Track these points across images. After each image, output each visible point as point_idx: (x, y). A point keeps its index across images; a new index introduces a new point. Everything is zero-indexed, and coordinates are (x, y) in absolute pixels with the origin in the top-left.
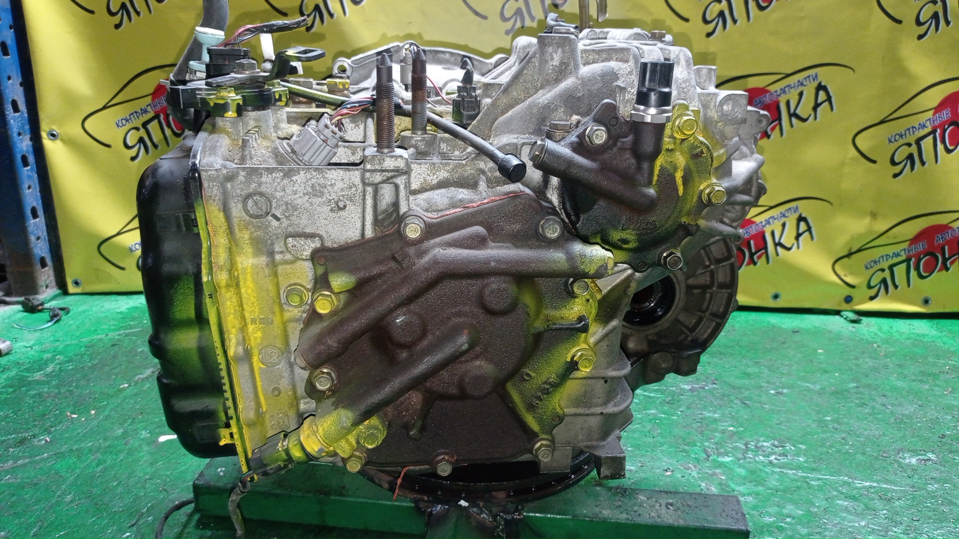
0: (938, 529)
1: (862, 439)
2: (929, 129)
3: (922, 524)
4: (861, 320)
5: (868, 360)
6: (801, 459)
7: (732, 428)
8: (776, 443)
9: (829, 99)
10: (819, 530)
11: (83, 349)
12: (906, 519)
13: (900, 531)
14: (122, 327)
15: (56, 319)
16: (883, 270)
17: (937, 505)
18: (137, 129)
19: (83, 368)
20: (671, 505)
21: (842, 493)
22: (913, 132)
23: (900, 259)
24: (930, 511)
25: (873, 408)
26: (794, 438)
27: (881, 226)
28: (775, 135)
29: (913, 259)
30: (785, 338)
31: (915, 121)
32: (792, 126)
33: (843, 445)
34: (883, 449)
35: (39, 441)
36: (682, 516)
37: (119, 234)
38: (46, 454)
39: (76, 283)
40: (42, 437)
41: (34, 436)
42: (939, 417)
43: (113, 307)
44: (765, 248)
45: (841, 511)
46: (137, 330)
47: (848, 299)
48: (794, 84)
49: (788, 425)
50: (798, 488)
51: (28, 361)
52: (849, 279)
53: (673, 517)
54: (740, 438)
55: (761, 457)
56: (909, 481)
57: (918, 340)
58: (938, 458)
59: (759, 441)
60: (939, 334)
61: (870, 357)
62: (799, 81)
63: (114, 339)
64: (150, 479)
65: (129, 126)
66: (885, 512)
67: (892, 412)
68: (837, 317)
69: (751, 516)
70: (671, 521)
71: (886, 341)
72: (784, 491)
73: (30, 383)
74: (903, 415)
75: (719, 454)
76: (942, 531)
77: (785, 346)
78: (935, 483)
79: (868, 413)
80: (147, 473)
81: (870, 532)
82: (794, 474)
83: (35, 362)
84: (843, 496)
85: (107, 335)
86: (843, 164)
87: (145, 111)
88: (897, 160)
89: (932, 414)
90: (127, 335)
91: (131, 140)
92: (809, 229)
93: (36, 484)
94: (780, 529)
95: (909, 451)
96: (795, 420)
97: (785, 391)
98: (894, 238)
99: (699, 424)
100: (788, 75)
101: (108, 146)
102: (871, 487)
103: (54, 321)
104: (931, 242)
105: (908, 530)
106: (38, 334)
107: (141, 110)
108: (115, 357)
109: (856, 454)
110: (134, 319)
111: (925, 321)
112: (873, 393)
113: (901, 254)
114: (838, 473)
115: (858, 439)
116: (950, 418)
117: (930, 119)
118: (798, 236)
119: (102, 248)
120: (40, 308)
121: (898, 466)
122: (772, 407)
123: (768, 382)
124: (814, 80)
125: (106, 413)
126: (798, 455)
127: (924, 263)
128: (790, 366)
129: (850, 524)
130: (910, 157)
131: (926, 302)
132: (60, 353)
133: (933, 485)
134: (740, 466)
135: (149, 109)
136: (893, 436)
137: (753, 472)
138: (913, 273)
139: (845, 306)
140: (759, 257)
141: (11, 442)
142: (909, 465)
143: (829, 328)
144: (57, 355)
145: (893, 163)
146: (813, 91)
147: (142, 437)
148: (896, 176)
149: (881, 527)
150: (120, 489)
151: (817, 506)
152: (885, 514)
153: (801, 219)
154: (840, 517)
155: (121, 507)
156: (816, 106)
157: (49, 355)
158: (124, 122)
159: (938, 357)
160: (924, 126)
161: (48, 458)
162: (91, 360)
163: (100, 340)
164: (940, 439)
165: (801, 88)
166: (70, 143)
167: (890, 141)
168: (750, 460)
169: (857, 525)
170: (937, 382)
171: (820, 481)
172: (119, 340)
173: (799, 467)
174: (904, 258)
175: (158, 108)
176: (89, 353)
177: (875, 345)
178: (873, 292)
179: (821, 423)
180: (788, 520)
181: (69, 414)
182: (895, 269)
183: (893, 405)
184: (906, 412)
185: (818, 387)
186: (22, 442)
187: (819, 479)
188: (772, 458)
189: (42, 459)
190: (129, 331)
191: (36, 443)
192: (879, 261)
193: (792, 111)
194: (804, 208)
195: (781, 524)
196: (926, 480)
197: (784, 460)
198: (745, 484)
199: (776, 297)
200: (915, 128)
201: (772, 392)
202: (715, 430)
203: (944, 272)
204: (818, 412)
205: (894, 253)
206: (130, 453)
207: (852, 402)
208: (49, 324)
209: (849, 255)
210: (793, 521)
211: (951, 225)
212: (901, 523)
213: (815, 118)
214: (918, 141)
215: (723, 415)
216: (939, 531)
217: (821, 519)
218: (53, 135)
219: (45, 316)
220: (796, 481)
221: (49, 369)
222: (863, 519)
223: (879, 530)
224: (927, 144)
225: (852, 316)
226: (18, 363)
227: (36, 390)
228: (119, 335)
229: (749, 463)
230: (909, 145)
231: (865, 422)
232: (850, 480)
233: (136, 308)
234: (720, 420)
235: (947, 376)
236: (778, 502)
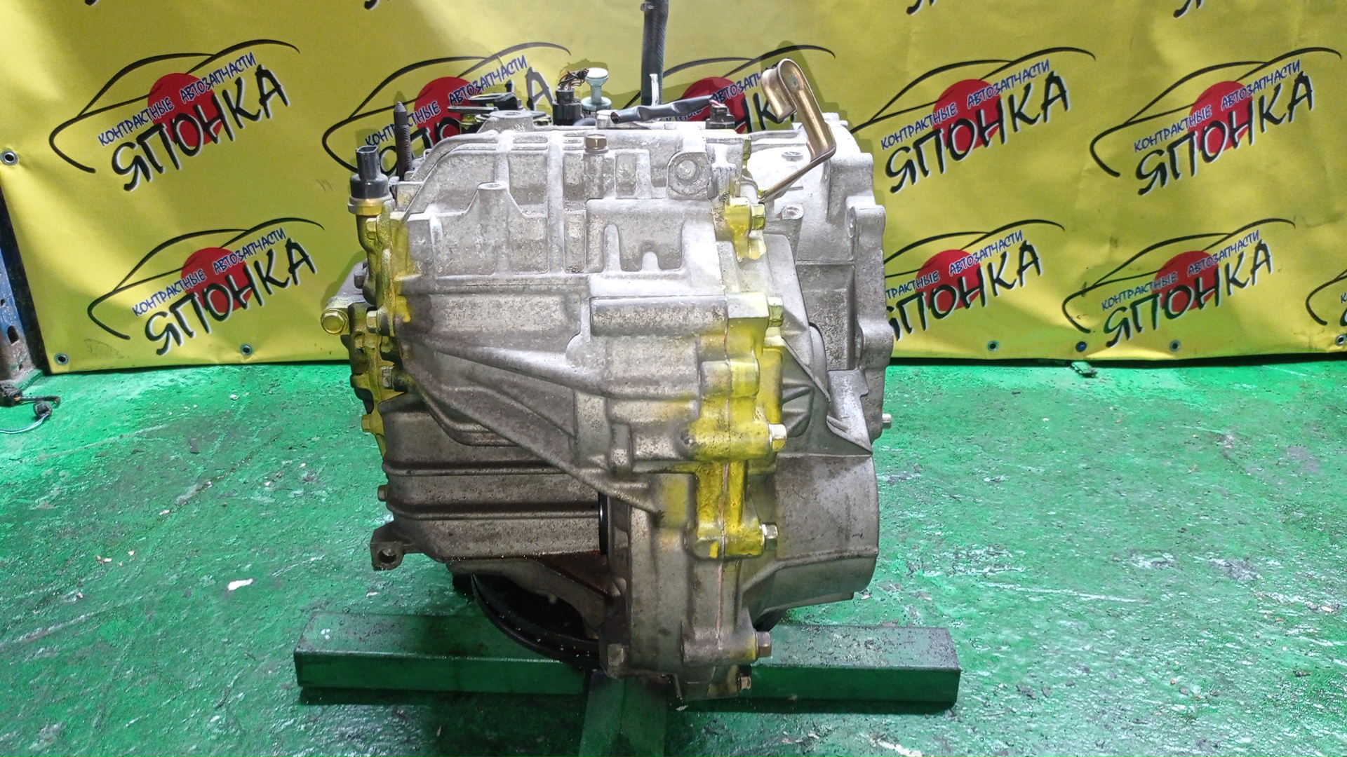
0: (1170, 648)
1: (1091, 539)
2: (1185, 132)
3: (1153, 643)
4: (1096, 373)
5: (1101, 430)
6: (1020, 569)
7: (939, 533)
8: (991, 550)
9: (1063, 94)
10: (1038, 659)
11: (93, 460)
12: (1135, 639)
13: (1128, 654)
14: (140, 423)
15: (44, 416)
16: (1124, 309)
17: (1171, 619)
18: (131, 145)
19: (100, 487)
20: (872, 643)
21: (1065, 611)
22: (1166, 136)
23: (1145, 295)
24: (1162, 627)
25: (1105, 496)
26: (1013, 542)
27: (1123, 255)
28: (994, 140)
29: (1161, 295)
30: (1004, 404)
31: (1168, 121)
32: (1016, 129)
33: (1070, 547)
34: (1114, 550)
35: (68, 598)
36: (884, 658)
37: (116, 291)
38: (83, 616)
39: (61, 359)
40: (72, 593)
41: (61, 591)
42: (1180, 505)
43: (119, 392)
44: (981, 286)
45: (1064, 633)
46: (161, 427)
47: (1081, 347)
48: (1020, 74)
49: (1006, 524)
50: (1016, 607)
51: (20, 482)
52: (1083, 322)
53: (874, 658)
54: (950, 546)
55: (974, 570)
56: (1141, 591)
57: (1162, 399)
58: (1175, 558)
59: (971, 548)
60: (1189, 388)
61: (1105, 426)
62: (1025, 71)
63: (132, 442)
64: (228, 643)
65: (118, 141)
66: (1113, 631)
67: (1127, 501)
68: (1068, 369)
69: (963, 646)
70: (871, 664)
71: (1125, 402)
72: (1000, 612)
73: (33, 514)
74: (1140, 504)
75: (924, 568)
76: (1174, 651)
77: (1002, 414)
78: (1170, 592)
79: (1098, 504)
80: (223, 635)
81: (1094, 657)
82: (1011, 589)
83: (31, 482)
84: (1066, 614)
85: (121, 437)
86: (1078, 178)
87: (141, 120)
88: (1144, 171)
89: (1173, 501)
90: (150, 435)
91: (124, 160)
92: (1035, 260)
93: (81, 659)
94: (995, 660)
95: (1144, 552)
96: (1014, 517)
97: (1002, 478)
98: (1139, 269)
99: (900, 529)
100: (1012, 63)
101: (92, 170)
102: (1098, 600)
103: (42, 419)
104: (1182, 273)
105: (1137, 652)
106: (24, 438)
107: (134, 118)
108: (140, 469)
109: (1084, 559)
110: (154, 409)
111: (1172, 370)
112: (1106, 476)
113: (1146, 289)
114: (1062, 585)
115: (1086, 539)
116: (1192, 504)
117: (1186, 119)
118: (1022, 269)
119: (94, 312)
120: (18, 399)
121: (1130, 572)
122: (988, 501)
123: (983, 466)
124: (1044, 69)
125: (149, 553)
126: (1016, 564)
127: (1174, 299)
128: (1008, 442)
129: (1073, 650)
130: (1161, 167)
131: (1175, 346)
132: (63, 467)
133: (1167, 595)
134: (950, 582)
135: (145, 116)
136: (1126, 533)
137: (964, 590)
138: (1160, 312)
139: (1077, 355)
140: (972, 298)
141: (31, 601)
142: (1142, 570)
143: (1057, 386)
144: (59, 471)
145: (1140, 175)
146: (1043, 84)
147: (205, 585)
148: (1142, 192)
149: (1107, 650)
150: (193, 659)
151: (1038, 629)
152: (1112, 634)
153: (1025, 248)
154: (1063, 641)
155: (200, 682)
156: (1047, 103)
157: (49, 471)
158: (110, 135)
159: (1184, 422)
160: (1179, 128)
161: (87, 622)
162: (110, 474)
163: (113, 444)
164: (1179, 534)
165: (1027, 80)
166: (34, 167)
167: (1137, 148)
168: (961, 574)
169: (1080, 649)
170: (1183, 458)
171: (1041, 597)
172: (140, 443)
173: (1017, 581)
174: (1149, 293)
175: (159, 116)
176: (103, 465)
177: (1111, 408)
178: (1111, 337)
179: (1044, 520)
180: (1004, 648)
181: (99, 558)
182: (1139, 307)
183: (1128, 491)
184: (1143, 500)
185: (1042, 470)
186: (46, 600)
187: (1040, 594)
188: (986, 570)
189: (80, 624)
190: (151, 429)
191: (66, 601)
192: (1120, 298)
193: (1016, 110)
194: (1030, 234)
195: (996, 654)
196: (1161, 587)
197: (1000, 572)
198: (955, 606)
199: (993, 346)
200: (1168, 130)
201: (987, 480)
202: (919, 536)
203: (1197, 309)
204: (1041, 505)
205: (1138, 288)
206: (194, 607)
207: (1080, 489)
208: (38, 423)
209: (1083, 292)
210: (1010, 650)
211: (1208, 252)
212: (1129, 644)
213: (1045, 119)
214: (1171, 148)
215: (929, 515)
216: (1170, 652)
217: (1041, 646)
218: (9, 158)
219: (29, 410)
220: (1014, 598)
221: (55, 492)
222: (1088, 642)
223: (1105, 655)
224: (1182, 151)
225: (1084, 367)
226: (8, 485)
227: (44, 524)
228: (139, 436)
229: (960, 577)
230: (1160, 152)
231: (1095, 516)
232: (1076, 593)
233: (153, 392)
234: (924, 523)
235: (1193, 448)
236: (993, 626)
